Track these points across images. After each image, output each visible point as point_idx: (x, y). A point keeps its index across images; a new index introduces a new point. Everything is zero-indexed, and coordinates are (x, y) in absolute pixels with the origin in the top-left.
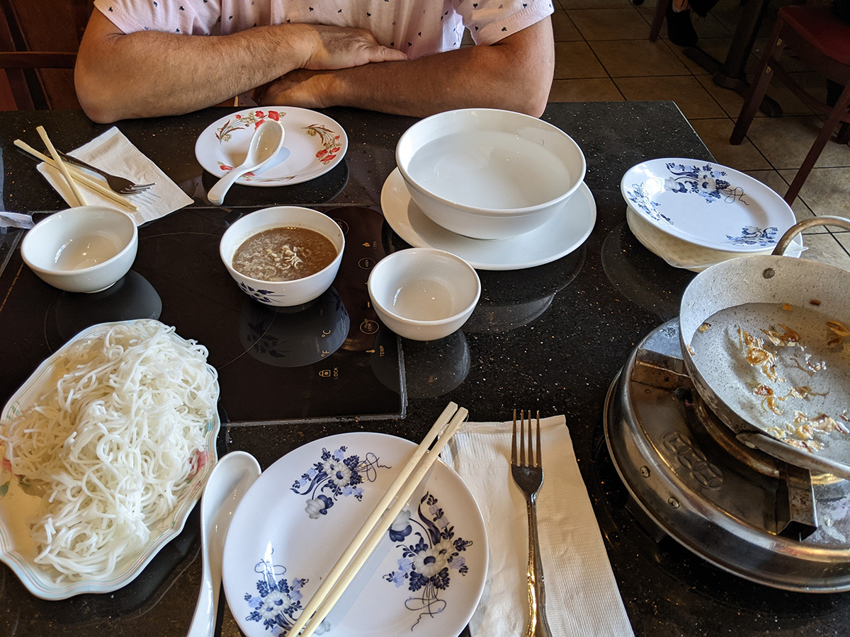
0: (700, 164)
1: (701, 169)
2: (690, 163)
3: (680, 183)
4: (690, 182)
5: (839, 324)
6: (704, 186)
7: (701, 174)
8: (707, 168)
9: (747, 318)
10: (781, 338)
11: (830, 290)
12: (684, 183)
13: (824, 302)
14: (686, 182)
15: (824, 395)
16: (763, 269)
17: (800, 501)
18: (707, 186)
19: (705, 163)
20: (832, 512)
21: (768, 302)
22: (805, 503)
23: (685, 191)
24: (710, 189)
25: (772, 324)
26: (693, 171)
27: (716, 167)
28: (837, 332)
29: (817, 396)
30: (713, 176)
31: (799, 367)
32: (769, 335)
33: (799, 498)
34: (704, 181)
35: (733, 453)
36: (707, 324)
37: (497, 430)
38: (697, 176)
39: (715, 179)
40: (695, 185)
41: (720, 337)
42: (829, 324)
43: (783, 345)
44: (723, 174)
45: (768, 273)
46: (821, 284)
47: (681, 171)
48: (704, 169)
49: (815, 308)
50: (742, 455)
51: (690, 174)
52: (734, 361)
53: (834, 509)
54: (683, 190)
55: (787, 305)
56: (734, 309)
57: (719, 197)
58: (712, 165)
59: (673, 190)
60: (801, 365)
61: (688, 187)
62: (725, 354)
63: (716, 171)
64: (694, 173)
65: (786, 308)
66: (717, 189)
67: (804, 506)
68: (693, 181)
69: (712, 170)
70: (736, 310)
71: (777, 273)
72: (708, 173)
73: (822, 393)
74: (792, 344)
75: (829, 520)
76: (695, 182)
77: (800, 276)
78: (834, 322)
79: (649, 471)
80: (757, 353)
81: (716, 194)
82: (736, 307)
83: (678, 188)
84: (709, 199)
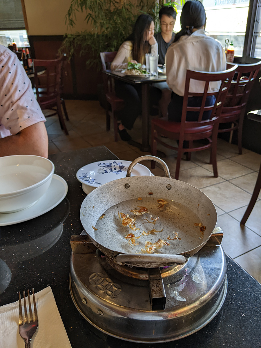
0: (112, 161)
1: (112, 163)
2: (107, 162)
3: (105, 170)
4: (109, 169)
5: (162, 200)
6: (115, 169)
7: (113, 165)
8: (115, 162)
9: (124, 208)
10: (139, 212)
11: (154, 186)
12: (106, 170)
13: (154, 193)
14: (107, 169)
15: (162, 231)
16: (124, 184)
17: (156, 286)
18: (116, 169)
19: (114, 161)
20: (178, 288)
21: (131, 199)
22: (158, 287)
23: (107, 172)
24: (118, 169)
25: (135, 207)
26: (109, 165)
27: (118, 161)
28: (162, 203)
29: (159, 232)
30: (117, 165)
31: (149, 222)
32: (133, 212)
33: (155, 285)
34: (114, 167)
35: (126, 274)
36: (104, 215)
37: (12, 308)
38: (111, 166)
39: (118, 166)
40: (111, 170)
41: (111, 219)
42: (158, 201)
43: (140, 214)
44: (121, 163)
45: (127, 186)
46: (150, 185)
47: (104, 165)
48: (113, 163)
49: (151, 196)
50: (130, 273)
51: (108, 166)
52: (119, 228)
53: (178, 285)
54: (106, 172)
55: (140, 198)
56: (117, 206)
57: (121, 172)
58: (116, 161)
59: (102, 173)
60: (150, 221)
61: (109, 171)
62: (114, 225)
63: (118, 163)
64: (110, 165)
65: (140, 199)
66: (120, 169)
67: (158, 288)
68: (110, 168)
69: (117, 163)
70: (118, 206)
71: (130, 185)
72: (115, 164)
73: (160, 230)
74: (144, 213)
75: (177, 292)
76: (111, 169)
77: (141, 184)
78: (160, 200)
79: (86, 300)
80: (127, 220)
81: (120, 171)
82: (118, 204)
83: (104, 172)
84: (117, 173)
